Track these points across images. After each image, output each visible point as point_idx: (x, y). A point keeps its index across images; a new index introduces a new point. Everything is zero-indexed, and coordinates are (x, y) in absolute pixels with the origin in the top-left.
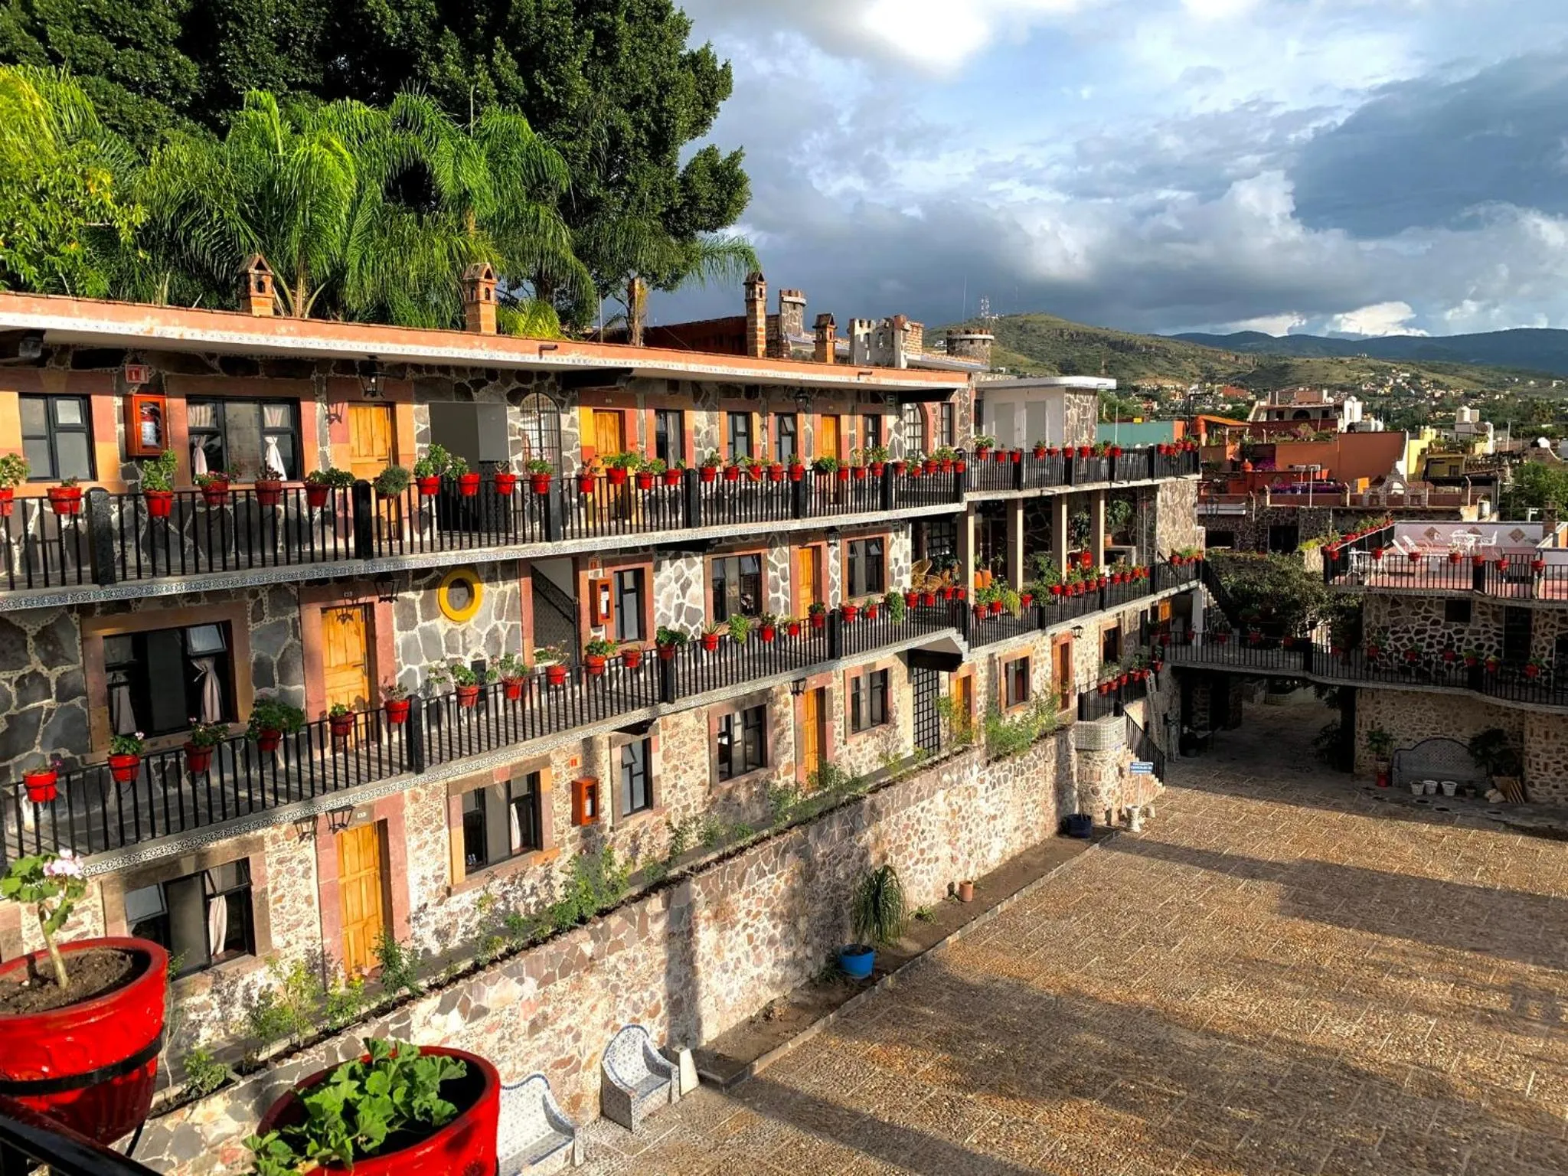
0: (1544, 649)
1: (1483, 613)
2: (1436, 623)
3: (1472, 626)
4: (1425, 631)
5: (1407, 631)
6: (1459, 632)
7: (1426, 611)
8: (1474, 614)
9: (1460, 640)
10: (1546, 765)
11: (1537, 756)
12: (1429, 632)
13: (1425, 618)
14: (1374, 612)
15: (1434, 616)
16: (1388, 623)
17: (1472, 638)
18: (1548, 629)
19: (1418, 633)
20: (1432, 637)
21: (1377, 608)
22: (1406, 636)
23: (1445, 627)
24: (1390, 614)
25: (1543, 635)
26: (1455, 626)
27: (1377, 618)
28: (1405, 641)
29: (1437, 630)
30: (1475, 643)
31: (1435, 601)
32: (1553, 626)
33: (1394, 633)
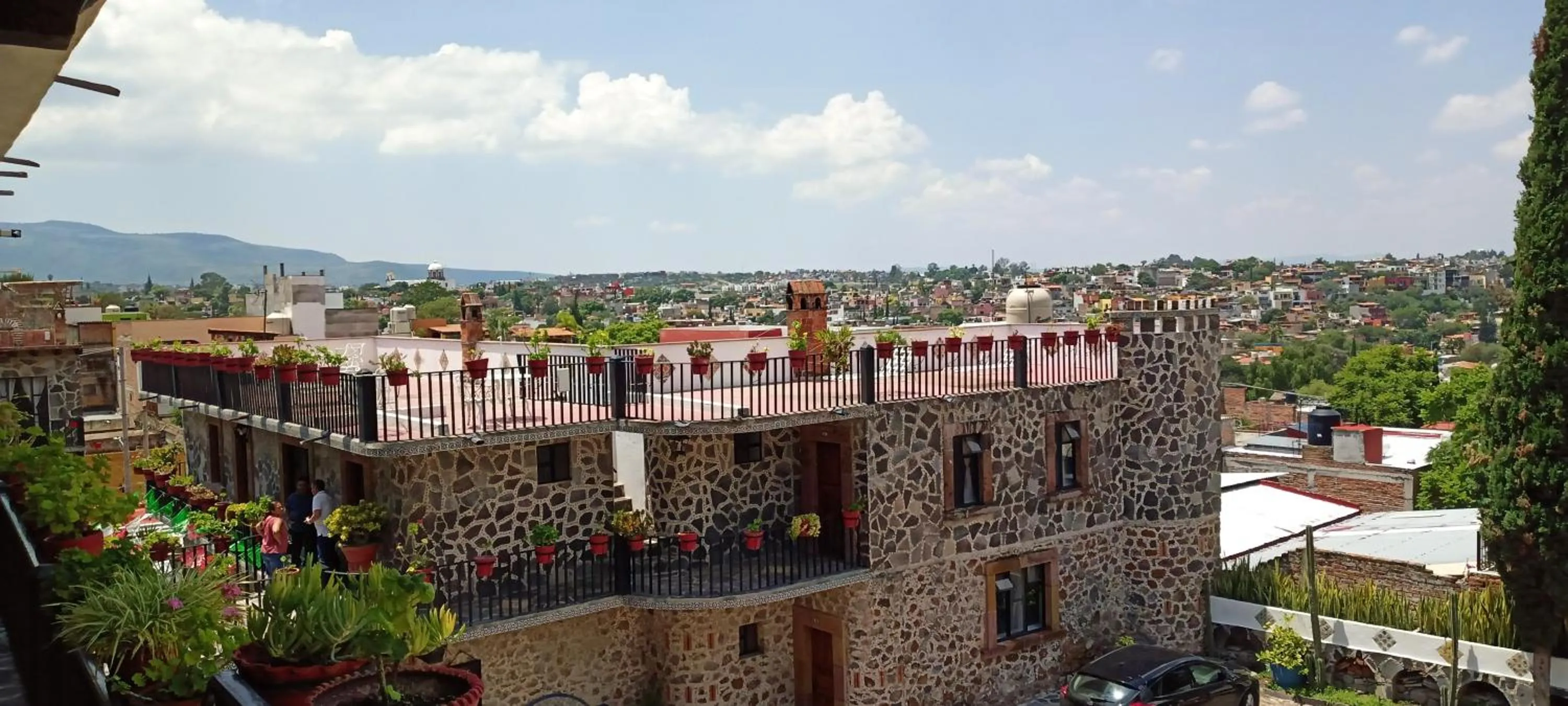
0: (689, 501)
1: (587, 461)
2: (526, 490)
3: (574, 487)
4: (510, 509)
5: (485, 514)
6: (559, 499)
7: (513, 471)
8: (576, 463)
9: (560, 514)
10: (713, 689)
11: (698, 679)
12: (518, 510)
13: (511, 485)
14: (429, 488)
15: (523, 479)
16: (456, 507)
17: (575, 506)
18: (693, 469)
19: (501, 513)
20: (522, 517)
21: (435, 480)
22: (485, 523)
23: (539, 496)
24: (459, 487)
25: (687, 479)
26: (553, 489)
27: (436, 499)
28: (483, 534)
29: (527, 503)
30: (580, 514)
31: (523, 450)
32: (699, 463)
33: (465, 522)
